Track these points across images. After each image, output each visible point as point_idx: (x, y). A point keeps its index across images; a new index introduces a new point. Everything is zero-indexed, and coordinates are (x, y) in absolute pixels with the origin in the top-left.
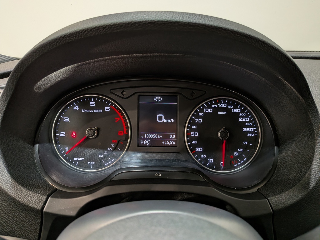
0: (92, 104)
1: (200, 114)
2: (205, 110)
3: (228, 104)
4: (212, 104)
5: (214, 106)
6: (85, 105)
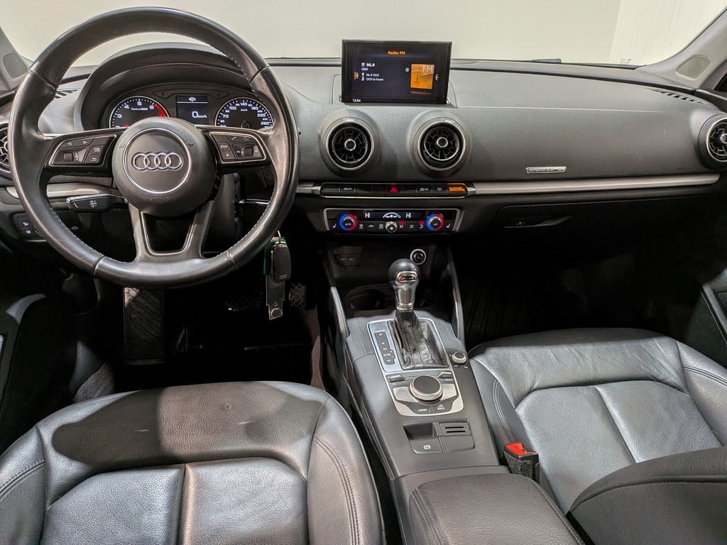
0: (139, 103)
1: (226, 111)
2: (230, 108)
3: (248, 103)
4: (235, 103)
5: (237, 105)
6: (134, 104)
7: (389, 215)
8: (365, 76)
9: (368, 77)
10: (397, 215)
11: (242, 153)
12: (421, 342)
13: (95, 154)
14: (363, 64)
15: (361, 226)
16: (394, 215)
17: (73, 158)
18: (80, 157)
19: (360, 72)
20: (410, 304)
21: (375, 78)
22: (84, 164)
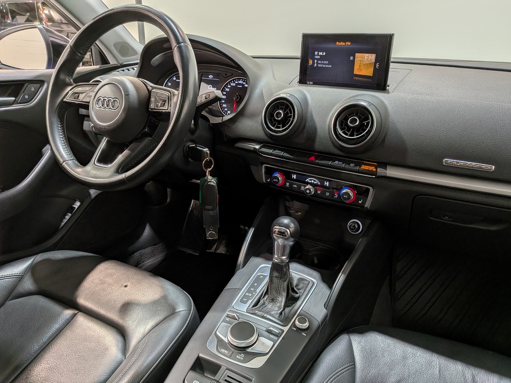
1: (229, 86)
2: (232, 84)
4: (236, 81)
7: (311, 180)
8: (317, 62)
9: (320, 64)
10: (317, 182)
11: (159, 104)
12: (282, 295)
14: (316, 53)
15: (288, 184)
16: (315, 181)
18: (82, 97)
19: (313, 59)
20: (284, 258)
21: (325, 64)
22: (82, 102)
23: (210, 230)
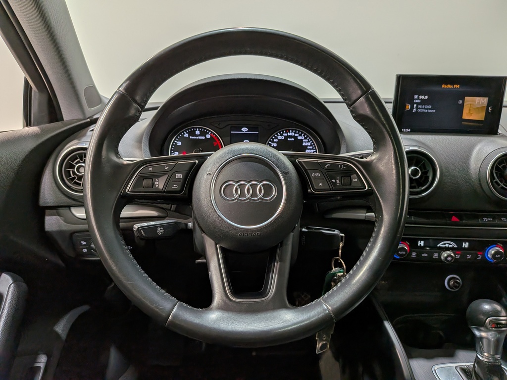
0: (198, 133)
1: (275, 140)
2: (279, 137)
3: (295, 133)
4: (283, 133)
5: (284, 134)
6: (192, 133)
7: (445, 244)
8: (417, 108)
9: (420, 108)
10: (453, 245)
11: (338, 181)
13: (176, 181)
14: (416, 97)
15: (414, 254)
17: (153, 184)
18: (160, 184)
19: (412, 104)
20: (498, 356)
21: (428, 109)
22: (164, 192)
23: (323, 340)
